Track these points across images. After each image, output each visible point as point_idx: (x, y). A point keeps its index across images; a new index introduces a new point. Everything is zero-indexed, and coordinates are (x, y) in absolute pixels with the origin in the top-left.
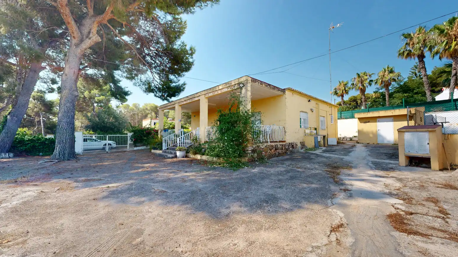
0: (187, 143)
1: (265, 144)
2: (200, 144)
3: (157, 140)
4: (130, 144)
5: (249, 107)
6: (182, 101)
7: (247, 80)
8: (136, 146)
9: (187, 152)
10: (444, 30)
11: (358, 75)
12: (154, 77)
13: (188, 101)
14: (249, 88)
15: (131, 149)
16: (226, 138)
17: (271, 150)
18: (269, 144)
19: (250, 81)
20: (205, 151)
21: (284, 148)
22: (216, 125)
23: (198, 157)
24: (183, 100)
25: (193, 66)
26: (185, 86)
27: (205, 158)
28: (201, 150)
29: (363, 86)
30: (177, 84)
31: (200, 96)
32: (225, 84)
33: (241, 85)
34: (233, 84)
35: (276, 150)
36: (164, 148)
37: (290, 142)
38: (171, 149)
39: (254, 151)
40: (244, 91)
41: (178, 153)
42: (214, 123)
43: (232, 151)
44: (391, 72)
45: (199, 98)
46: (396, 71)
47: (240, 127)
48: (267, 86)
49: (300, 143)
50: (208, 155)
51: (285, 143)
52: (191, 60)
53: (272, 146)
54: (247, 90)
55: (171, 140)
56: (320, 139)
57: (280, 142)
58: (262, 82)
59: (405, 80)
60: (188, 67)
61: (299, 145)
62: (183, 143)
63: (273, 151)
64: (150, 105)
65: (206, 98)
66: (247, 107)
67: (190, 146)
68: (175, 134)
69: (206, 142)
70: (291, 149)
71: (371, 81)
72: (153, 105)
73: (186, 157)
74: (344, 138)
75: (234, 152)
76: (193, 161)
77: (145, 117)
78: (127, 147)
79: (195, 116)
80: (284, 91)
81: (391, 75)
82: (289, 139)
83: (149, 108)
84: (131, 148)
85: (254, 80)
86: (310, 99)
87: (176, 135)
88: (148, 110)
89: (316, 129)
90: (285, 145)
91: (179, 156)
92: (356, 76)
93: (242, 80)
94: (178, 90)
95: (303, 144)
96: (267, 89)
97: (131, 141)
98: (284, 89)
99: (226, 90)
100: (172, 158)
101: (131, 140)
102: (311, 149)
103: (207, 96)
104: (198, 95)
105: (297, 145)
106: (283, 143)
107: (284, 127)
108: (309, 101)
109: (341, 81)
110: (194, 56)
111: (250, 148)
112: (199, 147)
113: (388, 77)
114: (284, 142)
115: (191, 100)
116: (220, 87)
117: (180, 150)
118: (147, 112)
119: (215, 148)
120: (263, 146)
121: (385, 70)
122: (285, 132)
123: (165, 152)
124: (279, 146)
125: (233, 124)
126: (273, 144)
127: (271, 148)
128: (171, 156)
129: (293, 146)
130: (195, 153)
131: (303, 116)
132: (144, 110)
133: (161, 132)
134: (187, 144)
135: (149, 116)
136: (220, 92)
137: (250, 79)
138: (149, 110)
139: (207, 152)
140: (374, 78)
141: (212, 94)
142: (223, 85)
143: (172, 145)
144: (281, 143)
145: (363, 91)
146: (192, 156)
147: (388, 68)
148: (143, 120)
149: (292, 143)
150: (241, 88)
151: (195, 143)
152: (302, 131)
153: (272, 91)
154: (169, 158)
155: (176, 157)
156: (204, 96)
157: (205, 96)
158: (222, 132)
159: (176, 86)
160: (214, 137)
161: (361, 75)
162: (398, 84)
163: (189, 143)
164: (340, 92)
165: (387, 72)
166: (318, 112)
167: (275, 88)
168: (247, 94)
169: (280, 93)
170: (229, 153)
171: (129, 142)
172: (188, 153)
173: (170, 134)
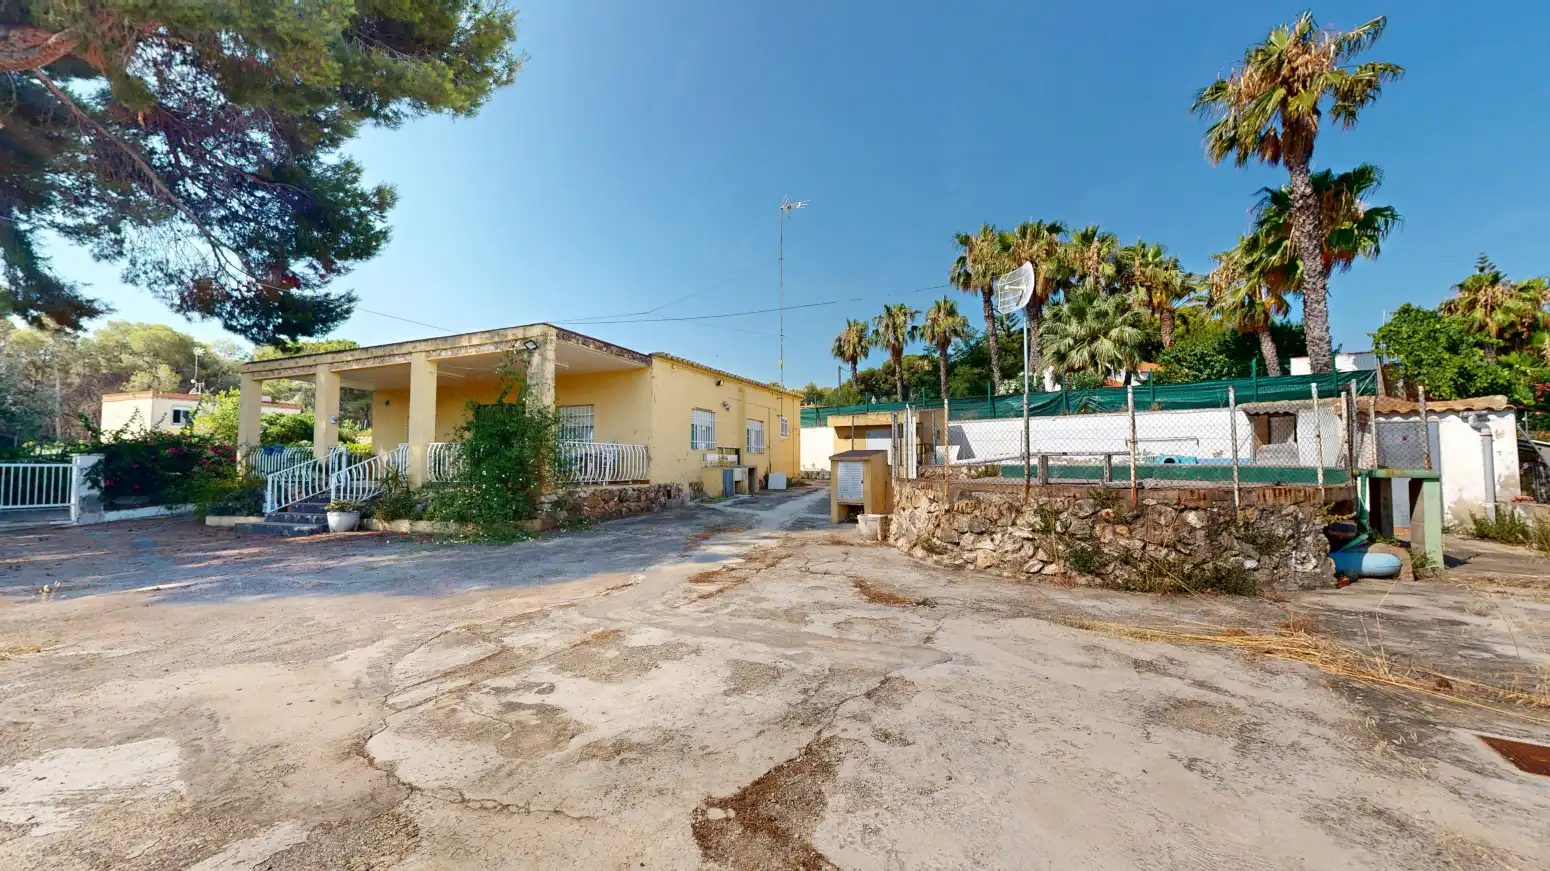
0: (364, 489)
1: (592, 489)
2: (408, 492)
3: (228, 484)
4: (83, 500)
5: (548, 399)
6: (345, 359)
7: (545, 335)
8: (112, 507)
9: (364, 516)
10: (1010, 247)
11: (888, 309)
12: (223, 261)
13: (370, 364)
14: (551, 355)
15: (91, 518)
16: (484, 473)
17: (606, 502)
18: (605, 487)
19: (554, 338)
20: (424, 509)
21: (643, 498)
22: (459, 441)
23: (404, 526)
24: (350, 358)
25: (383, 245)
26: (352, 304)
27: (423, 526)
28: (412, 506)
29: (897, 339)
30: (321, 292)
31: (411, 353)
32: (488, 335)
33: (531, 346)
34: (510, 337)
35: (621, 501)
36: (269, 507)
37: (662, 483)
38: (299, 509)
39: (557, 504)
40: (536, 359)
41: (333, 519)
42: (452, 436)
43: (497, 503)
44: (951, 312)
45: (408, 359)
46: (961, 312)
47: (522, 448)
48: (600, 348)
49: (690, 485)
50: (431, 518)
51: (646, 486)
52: (379, 226)
53: (611, 492)
54: (544, 359)
55: (300, 482)
56: (739, 474)
57: (635, 482)
58: (586, 340)
59: (978, 336)
60: (366, 245)
61: (686, 490)
62: (351, 492)
63: (612, 503)
64: (146, 333)
65: (432, 361)
66: (544, 397)
67: (374, 498)
68: (315, 463)
69: (428, 486)
70: (663, 499)
71: (914, 328)
72: (162, 335)
73: (361, 528)
74: (818, 473)
75: (504, 506)
76: (382, 537)
77: (117, 381)
78: (67, 510)
79: (387, 403)
80: (647, 359)
81: (950, 320)
82: (659, 475)
83: (136, 346)
84: (87, 514)
85: (564, 334)
86: (720, 378)
87: (320, 466)
88: (133, 353)
89: (737, 452)
90: (646, 491)
91: (338, 526)
92: (884, 313)
93: (535, 332)
94: (324, 314)
95: (697, 489)
96: (604, 354)
97: (92, 488)
98: (650, 356)
99: (489, 349)
100: (312, 532)
101: (89, 484)
102: (712, 500)
103: (434, 356)
104: (405, 349)
105: (679, 490)
106: (643, 486)
107: (647, 448)
108: (718, 384)
109: (852, 321)
110: (389, 213)
111: (547, 498)
112: (405, 499)
113: (945, 323)
114: (647, 482)
115: (377, 360)
116: (475, 341)
117: (342, 509)
118: (127, 359)
119: (453, 498)
120: (583, 492)
121: (939, 307)
122: (649, 459)
123: (280, 519)
124: (630, 492)
125: (506, 439)
126: (615, 488)
127: (607, 497)
128: (306, 528)
129: (669, 492)
130: (393, 516)
131: (702, 420)
132: (103, 349)
133: (247, 456)
134: (364, 492)
135: (139, 379)
136: (473, 352)
137: (554, 332)
138: (139, 354)
139: (430, 509)
140: (920, 321)
141: (450, 353)
142: (484, 336)
143: (304, 497)
144: (636, 486)
145: (897, 352)
146: (379, 525)
147: (945, 302)
148: (105, 397)
149: (665, 486)
150: (530, 352)
151: (390, 490)
152: (696, 456)
153: (614, 358)
154: (301, 533)
155: (326, 529)
156: (424, 354)
157: (427, 357)
158: (476, 458)
159: (312, 298)
160: (452, 472)
161: (895, 310)
162: (967, 343)
163: (370, 491)
164: (849, 351)
165: (942, 311)
166: (742, 410)
167: (622, 351)
168: (544, 368)
169: (636, 364)
170: (491, 508)
171: (78, 490)
172: (369, 517)
173: (292, 460)
